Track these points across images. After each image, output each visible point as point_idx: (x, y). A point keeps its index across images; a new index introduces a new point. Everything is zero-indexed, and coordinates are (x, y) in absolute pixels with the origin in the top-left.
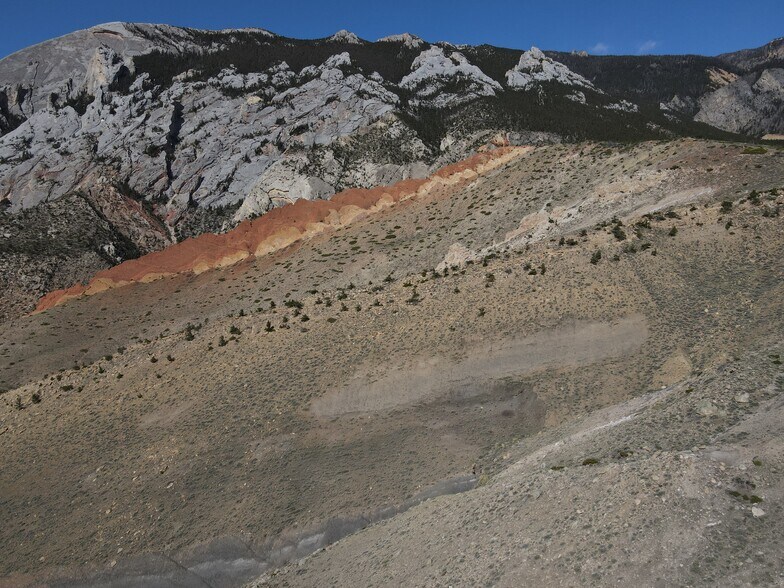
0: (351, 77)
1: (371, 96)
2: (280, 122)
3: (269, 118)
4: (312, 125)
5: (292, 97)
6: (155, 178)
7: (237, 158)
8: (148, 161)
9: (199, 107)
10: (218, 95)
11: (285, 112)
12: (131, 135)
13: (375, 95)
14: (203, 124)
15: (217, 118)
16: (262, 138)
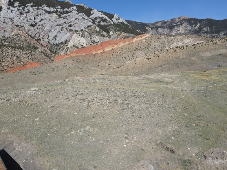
0: (80, 13)
1: (86, 20)
2: (65, 23)
3: (62, 21)
4: (74, 25)
5: (66, 16)
6: (36, 33)
7: (57, 31)
8: (32, 28)
9: (39, 15)
10: (44, 12)
11: (65, 20)
12: (24, 20)
13: (87, 19)
14: (41, 20)
15: (45, 19)
16: (62, 26)
